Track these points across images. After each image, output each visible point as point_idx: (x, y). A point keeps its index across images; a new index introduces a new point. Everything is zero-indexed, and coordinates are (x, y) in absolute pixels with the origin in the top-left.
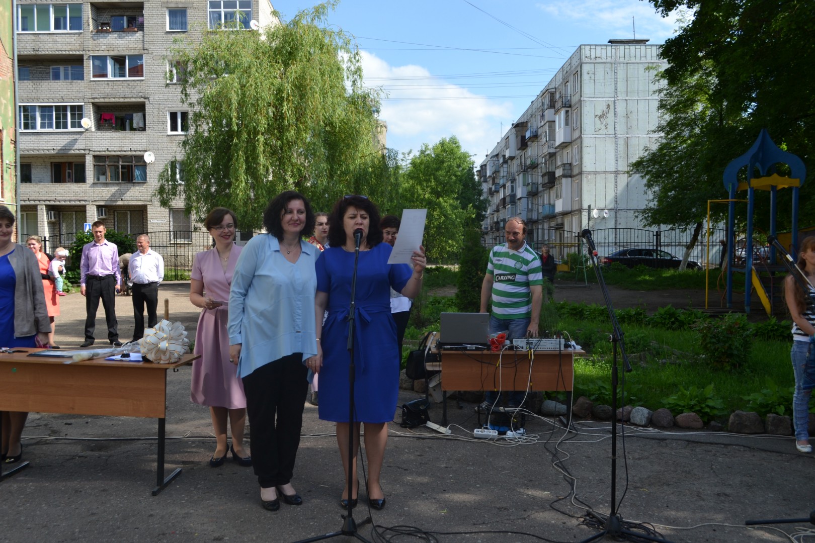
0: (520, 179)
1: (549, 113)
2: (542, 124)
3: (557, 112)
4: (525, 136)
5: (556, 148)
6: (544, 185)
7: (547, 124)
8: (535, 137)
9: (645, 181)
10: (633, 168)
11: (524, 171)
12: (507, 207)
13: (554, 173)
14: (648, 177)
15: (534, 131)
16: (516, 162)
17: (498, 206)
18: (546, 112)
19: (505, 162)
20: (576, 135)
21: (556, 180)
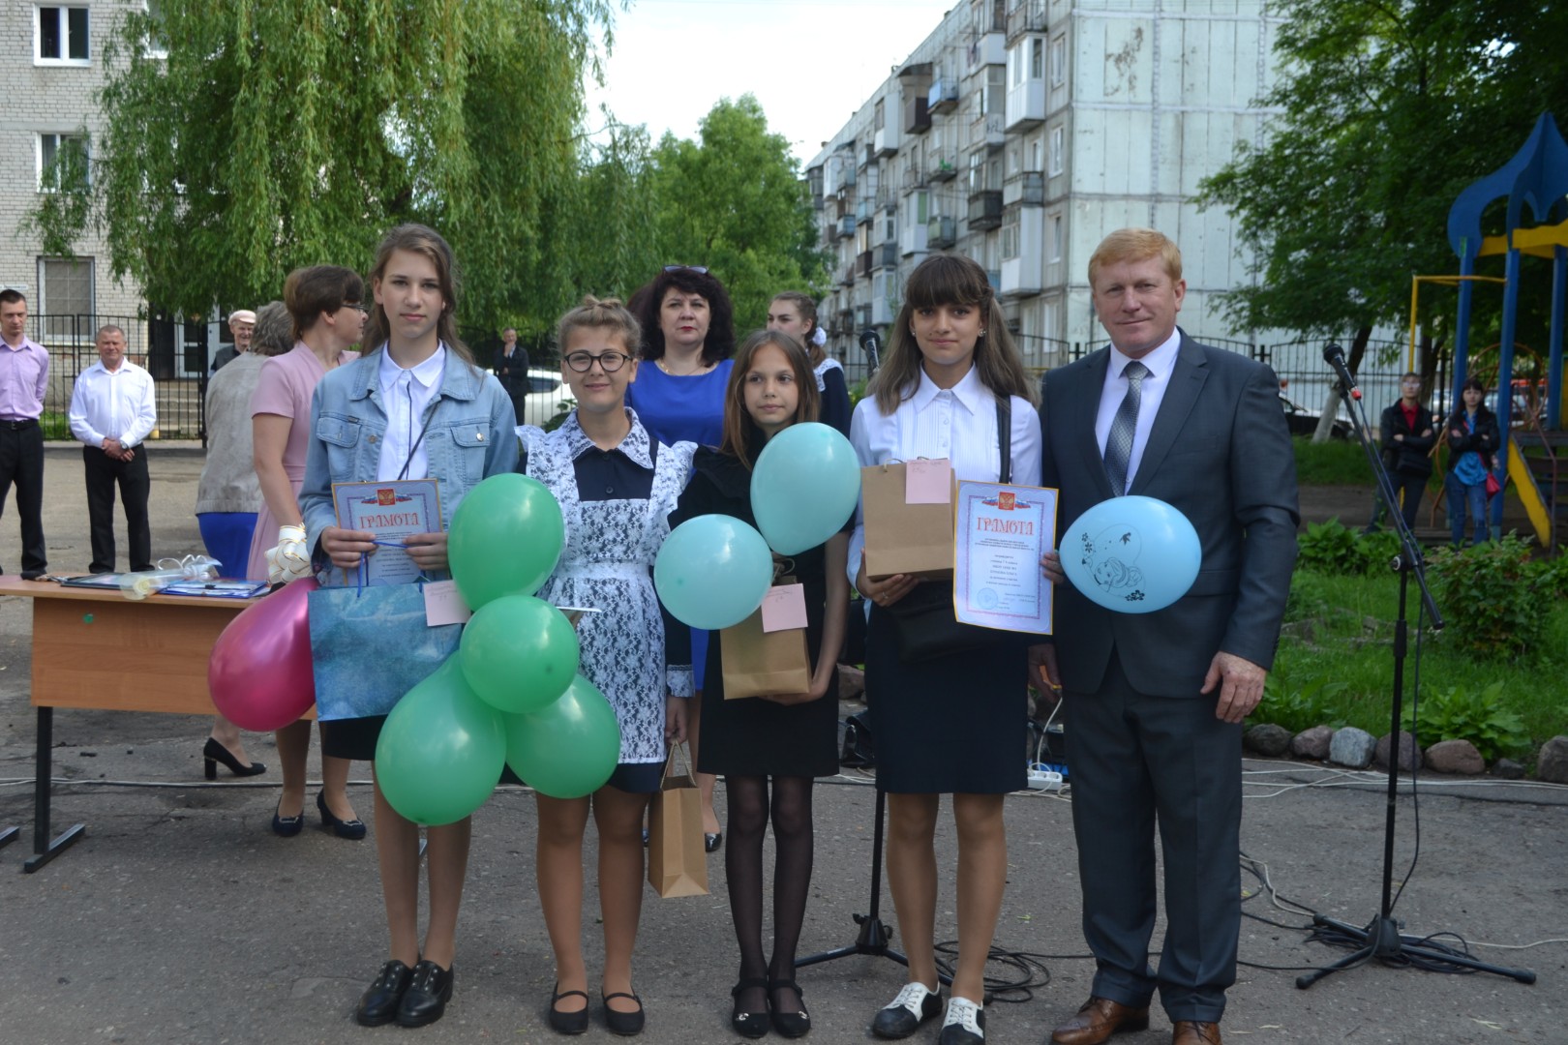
0: (911, 206)
1: (991, 46)
2: (973, 70)
3: (1012, 42)
4: (926, 100)
5: (1007, 132)
6: (973, 224)
7: (986, 71)
8: (952, 104)
9: (1237, 223)
10: (1210, 191)
11: (921, 186)
12: (875, 275)
13: (999, 195)
14: (1244, 213)
15: (949, 86)
16: (901, 164)
17: (850, 274)
18: (984, 43)
19: (873, 161)
20: (1059, 100)
21: (1006, 211)
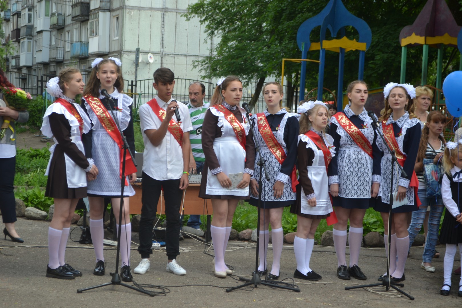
0: (41, 7)
6: (74, 18)
21: (91, 13)
